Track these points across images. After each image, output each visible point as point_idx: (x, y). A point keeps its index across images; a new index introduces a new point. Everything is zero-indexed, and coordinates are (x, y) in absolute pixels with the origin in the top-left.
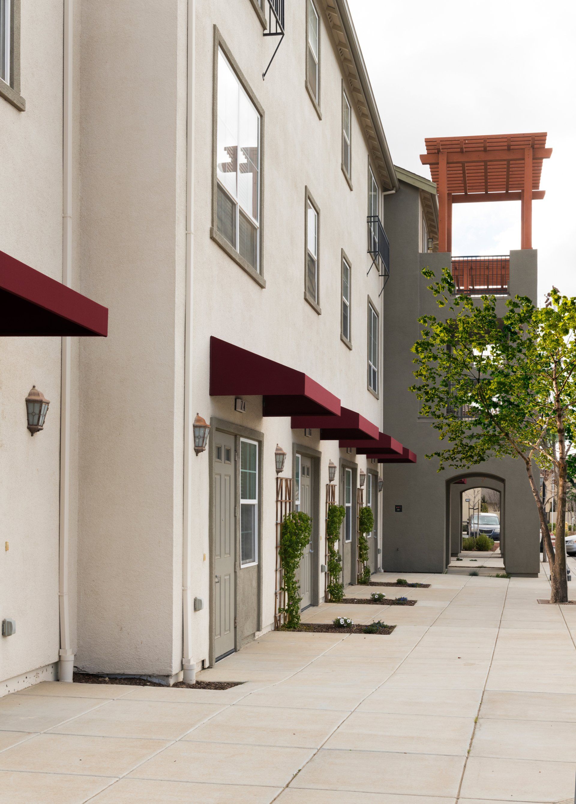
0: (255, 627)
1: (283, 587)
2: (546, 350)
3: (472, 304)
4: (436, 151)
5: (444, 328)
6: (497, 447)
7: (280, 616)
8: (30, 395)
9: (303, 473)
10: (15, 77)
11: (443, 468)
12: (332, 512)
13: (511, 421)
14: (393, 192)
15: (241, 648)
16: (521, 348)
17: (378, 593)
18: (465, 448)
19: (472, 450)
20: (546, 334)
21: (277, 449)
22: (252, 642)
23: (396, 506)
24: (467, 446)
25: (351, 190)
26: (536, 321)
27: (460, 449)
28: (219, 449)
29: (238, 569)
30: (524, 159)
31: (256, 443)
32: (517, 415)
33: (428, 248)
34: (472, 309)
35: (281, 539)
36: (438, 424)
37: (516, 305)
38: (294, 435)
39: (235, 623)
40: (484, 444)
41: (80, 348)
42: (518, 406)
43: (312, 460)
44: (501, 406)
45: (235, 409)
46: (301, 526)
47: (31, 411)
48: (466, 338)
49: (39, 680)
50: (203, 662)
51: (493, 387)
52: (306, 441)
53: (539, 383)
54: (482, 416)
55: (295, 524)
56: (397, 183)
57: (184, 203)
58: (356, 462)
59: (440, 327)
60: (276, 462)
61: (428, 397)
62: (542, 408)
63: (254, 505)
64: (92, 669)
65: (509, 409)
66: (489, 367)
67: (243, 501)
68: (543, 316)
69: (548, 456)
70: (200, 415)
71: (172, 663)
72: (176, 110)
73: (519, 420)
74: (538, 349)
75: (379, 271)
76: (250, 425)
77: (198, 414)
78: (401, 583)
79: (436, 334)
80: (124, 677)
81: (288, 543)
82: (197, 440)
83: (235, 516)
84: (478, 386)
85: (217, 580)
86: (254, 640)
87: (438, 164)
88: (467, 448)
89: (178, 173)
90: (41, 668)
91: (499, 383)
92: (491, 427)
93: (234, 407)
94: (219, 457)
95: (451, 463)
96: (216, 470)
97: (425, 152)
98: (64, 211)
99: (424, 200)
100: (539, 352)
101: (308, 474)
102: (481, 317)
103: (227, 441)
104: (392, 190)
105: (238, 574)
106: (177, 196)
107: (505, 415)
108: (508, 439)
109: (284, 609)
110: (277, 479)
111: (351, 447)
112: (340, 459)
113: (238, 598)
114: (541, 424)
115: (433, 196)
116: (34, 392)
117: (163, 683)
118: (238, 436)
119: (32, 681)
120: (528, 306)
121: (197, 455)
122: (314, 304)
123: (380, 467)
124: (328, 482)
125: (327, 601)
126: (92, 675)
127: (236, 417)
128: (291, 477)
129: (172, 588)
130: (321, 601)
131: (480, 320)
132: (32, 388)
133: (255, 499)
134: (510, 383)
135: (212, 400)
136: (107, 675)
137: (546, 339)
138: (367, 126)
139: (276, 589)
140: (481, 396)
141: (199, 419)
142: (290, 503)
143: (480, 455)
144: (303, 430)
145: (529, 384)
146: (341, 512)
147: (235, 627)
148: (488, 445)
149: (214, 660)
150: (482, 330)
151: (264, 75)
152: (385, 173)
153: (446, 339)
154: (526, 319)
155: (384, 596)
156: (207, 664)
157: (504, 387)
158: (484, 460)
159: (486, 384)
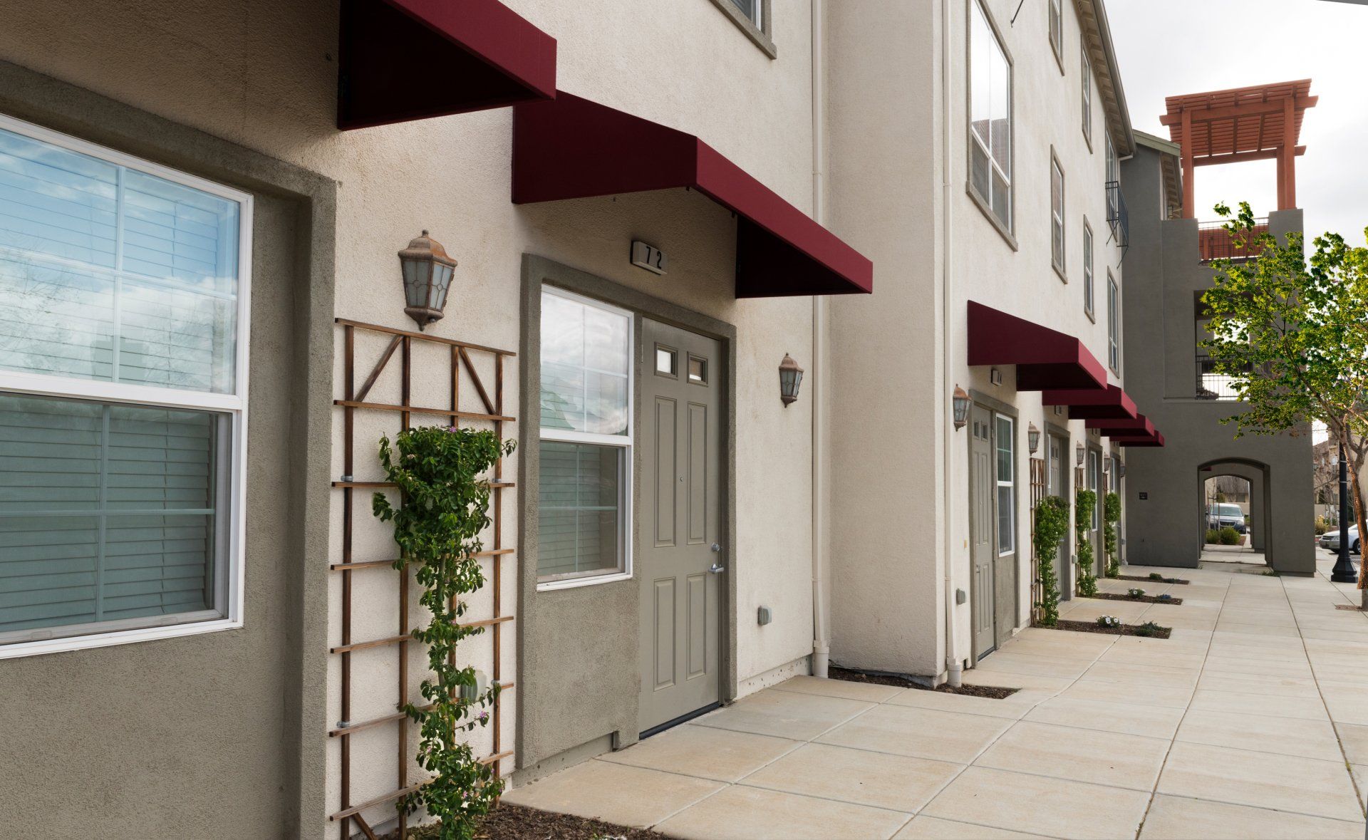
0: (1013, 623)
1: (1038, 578)
2: (1359, 297)
3: (1275, 244)
4: (1178, 110)
5: (1243, 273)
6: (1306, 409)
7: (1036, 611)
8: (783, 363)
9: (1052, 455)
10: (766, 22)
11: (1242, 435)
12: (1081, 497)
13: (1323, 380)
14: (1131, 157)
15: (1000, 646)
16: (1332, 294)
17: (1136, 589)
18: (1269, 411)
19: (1277, 413)
20: (1359, 279)
21: (1030, 428)
22: (1011, 640)
23: (1140, 493)
24: (1272, 408)
25: (1091, 153)
26: (1348, 263)
27: (1263, 412)
28: (976, 424)
29: (996, 557)
30: (1283, 111)
31: (1011, 420)
32: (1329, 372)
33: (1168, 216)
34: (1276, 249)
35: (1035, 525)
36: (1234, 383)
37: (1325, 244)
38: (1046, 413)
39: (994, 618)
40: (1292, 407)
41: (831, 315)
42: (1330, 362)
43: (1060, 441)
44: (1311, 362)
45: (992, 381)
46: (1058, 513)
47: (784, 380)
48: (1268, 283)
49: (793, 674)
50: (965, 662)
51: (1301, 340)
52: (1056, 420)
53: (1353, 335)
54: (1288, 374)
55: (1052, 509)
56: (1134, 146)
57: (941, 153)
58: (1101, 445)
59: (1237, 271)
60: (1029, 441)
61: (1223, 353)
62: (1357, 365)
63: (1009, 488)
64: (847, 663)
65: (1320, 365)
66: (1296, 317)
67: (1000, 483)
68: (1356, 257)
69: (1364, 421)
70: (959, 386)
71: (936, 662)
72: (932, 50)
73: (1332, 378)
74: (1351, 296)
75: (1117, 241)
76: (1005, 400)
77: (957, 385)
78: (1154, 578)
79: (1232, 279)
80: (881, 674)
81: (1043, 531)
82: (957, 414)
83: (992, 499)
84: (1283, 339)
85: (977, 570)
86: (1012, 638)
87: (1180, 124)
88: (1271, 411)
89: (935, 119)
90: (796, 660)
91: (1309, 335)
92: (1300, 387)
93: (990, 379)
94: (976, 434)
95: (1251, 428)
96: (975, 449)
97: (1165, 113)
98: (814, 168)
99: (1165, 163)
100: (1352, 300)
101: (1057, 456)
102: (1285, 259)
103: (982, 417)
104: (1130, 155)
105: (997, 564)
106: (935, 144)
107: (1315, 372)
108: (1319, 401)
109: (1039, 603)
110: (1031, 459)
111: (1096, 427)
112: (1086, 441)
113: (997, 589)
114: (1356, 383)
115: (1175, 158)
116: (787, 360)
117: (926, 684)
118: (994, 412)
119: (787, 674)
120: (1339, 245)
121: (957, 431)
122: (1061, 271)
123: (1122, 450)
124: (1076, 466)
125: (1079, 595)
126: (847, 670)
127: (992, 391)
128: (1043, 458)
129: (935, 578)
130: (1073, 595)
131: (1284, 262)
132: (784, 355)
133: (1010, 480)
134: (1321, 335)
135: (971, 370)
136: (864, 670)
137: (1360, 284)
138: (1104, 86)
139: (1032, 581)
140: (1287, 350)
141: (958, 391)
142: (1043, 486)
143: (1286, 419)
144: (1053, 407)
145: (1341, 336)
146: (1091, 498)
147: (995, 623)
148: (1296, 407)
149: (977, 659)
150: (1288, 273)
151: (1012, 22)
152: (1122, 137)
153: (1244, 285)
154: (1337, 260)
155: (1143, 592)
156: (969, 664)
157: (1314, 340)
158: (1291, 425)
159: (1293, 336)
